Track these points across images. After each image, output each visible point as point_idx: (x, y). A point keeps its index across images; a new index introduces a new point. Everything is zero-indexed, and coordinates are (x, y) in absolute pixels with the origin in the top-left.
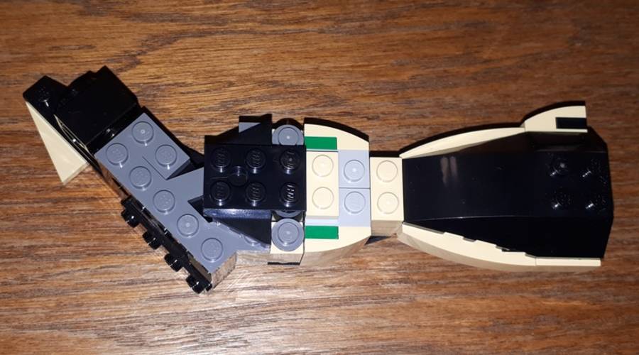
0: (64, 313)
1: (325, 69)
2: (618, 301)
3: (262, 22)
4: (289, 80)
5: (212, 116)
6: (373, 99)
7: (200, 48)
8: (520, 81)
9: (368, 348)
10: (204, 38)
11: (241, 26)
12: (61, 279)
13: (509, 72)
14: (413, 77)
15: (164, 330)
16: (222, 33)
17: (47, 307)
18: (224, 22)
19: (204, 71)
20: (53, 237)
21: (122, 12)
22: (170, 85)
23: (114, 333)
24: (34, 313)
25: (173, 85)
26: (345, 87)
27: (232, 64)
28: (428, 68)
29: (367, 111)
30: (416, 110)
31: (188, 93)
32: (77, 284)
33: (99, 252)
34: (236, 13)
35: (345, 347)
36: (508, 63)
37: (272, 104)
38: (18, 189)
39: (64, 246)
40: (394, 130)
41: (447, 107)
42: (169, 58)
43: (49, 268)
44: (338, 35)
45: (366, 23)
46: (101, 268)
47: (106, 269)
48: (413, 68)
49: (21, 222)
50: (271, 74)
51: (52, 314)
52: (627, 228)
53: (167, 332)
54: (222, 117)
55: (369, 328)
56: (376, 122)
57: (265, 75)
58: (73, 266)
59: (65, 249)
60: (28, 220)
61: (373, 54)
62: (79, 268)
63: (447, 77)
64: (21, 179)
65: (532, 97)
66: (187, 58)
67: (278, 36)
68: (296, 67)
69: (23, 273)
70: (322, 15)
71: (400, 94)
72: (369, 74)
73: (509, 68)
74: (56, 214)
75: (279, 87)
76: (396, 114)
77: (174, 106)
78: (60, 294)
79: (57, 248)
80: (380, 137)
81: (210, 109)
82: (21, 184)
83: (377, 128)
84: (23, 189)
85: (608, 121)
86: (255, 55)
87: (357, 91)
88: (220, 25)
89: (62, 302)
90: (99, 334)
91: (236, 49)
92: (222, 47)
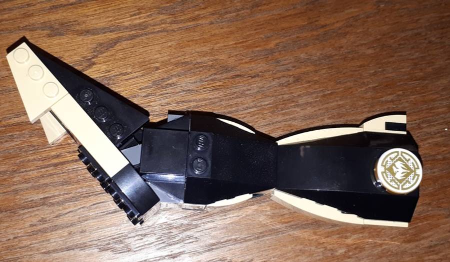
0: (75, 239)
1: (218, 48)
2: (434, 173)
3: (171, 23)
4: (195, 59)
5: (148, 92)
6: (253, 63)
7: (133, 47)
8: (348, 36)
9: (277, 230)
10: (134, 40)
11: (158, 28)
12: (69, 216)
13: (340, 31)
14: (277, 44)
15: (142, 239)
16: (146, 34)
17: (62, 236)
18: (146, 27)
19: (138, 62)
20: (58, 189)
21: (77, 31)
22: (117, 75)
23: (110, 246)
24: (55, 242)
25: (119, 75)
26: (233, 58)
27: (156, 55)
28: (286, 37)
29: (250, 72)
30: (282, 67)
31: (130, 79)
32: (80, 218)
33: (90, 194)
34: (152, 20)
35: (262, 231)
36: (338, 25)
37: (186, 77)
38: (29, 161)
39: (67, 194)
40: (270, 82)
41: (303, 61)
42: (114, 57)
43: (59, 210)
44: (223, 24)
45: (240, 12)
46: (94, 205)
47: (97, 205)
48: (276, 38)
49: (35, 183)
50: (183, 57)
51: (66, 240)
52: (432, 124)
53: (144, 240)
54: (156, 91)
55: (275, 216)
56: (257, 79)
57: (179, 59)
58: (75, 207)
59: (67, 196)
60: (40, 181)
61: (248, 33)
62: (80, 207)
63: (299, 40)
64: (30, 154)
65: (358, 46)
66: (125, 55)
67: (183, 31)
68: (198, 50)
69: (42, 216)
70: (210, 12)
71: (270, 57)
72: (248, 47)
73: (340, 29)
74: (57, 174)
75: (189, 65)
76: (269, 71)
77: (122, 89)
78: (69, 226)
79: (62, 196)
80: (262, 88)
81: (146, 87)
82: (31, 158)
83: (259, 83)
84: (32, 161)
85: (409, 54)
86: (170, 46)
87: (242, 60)
88: (143, 30)
89: (71, 232)
90: (100, 249)
91: (157, 44)
92: (147, 44)
